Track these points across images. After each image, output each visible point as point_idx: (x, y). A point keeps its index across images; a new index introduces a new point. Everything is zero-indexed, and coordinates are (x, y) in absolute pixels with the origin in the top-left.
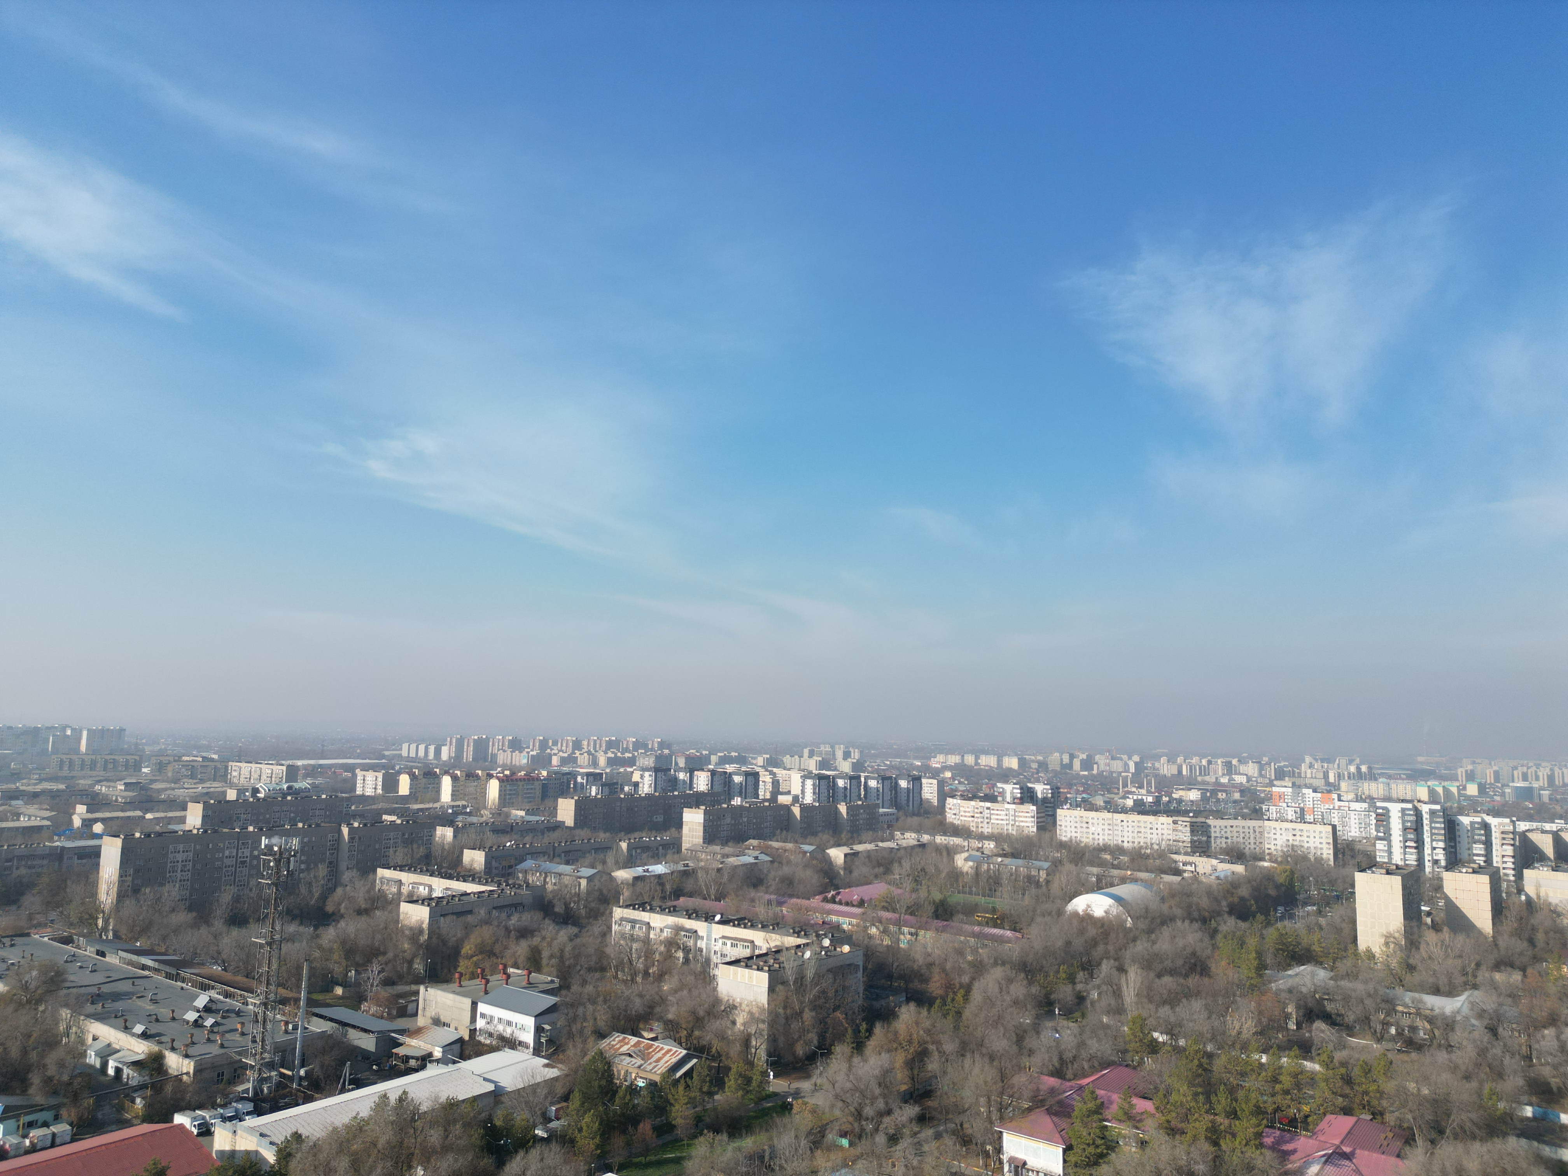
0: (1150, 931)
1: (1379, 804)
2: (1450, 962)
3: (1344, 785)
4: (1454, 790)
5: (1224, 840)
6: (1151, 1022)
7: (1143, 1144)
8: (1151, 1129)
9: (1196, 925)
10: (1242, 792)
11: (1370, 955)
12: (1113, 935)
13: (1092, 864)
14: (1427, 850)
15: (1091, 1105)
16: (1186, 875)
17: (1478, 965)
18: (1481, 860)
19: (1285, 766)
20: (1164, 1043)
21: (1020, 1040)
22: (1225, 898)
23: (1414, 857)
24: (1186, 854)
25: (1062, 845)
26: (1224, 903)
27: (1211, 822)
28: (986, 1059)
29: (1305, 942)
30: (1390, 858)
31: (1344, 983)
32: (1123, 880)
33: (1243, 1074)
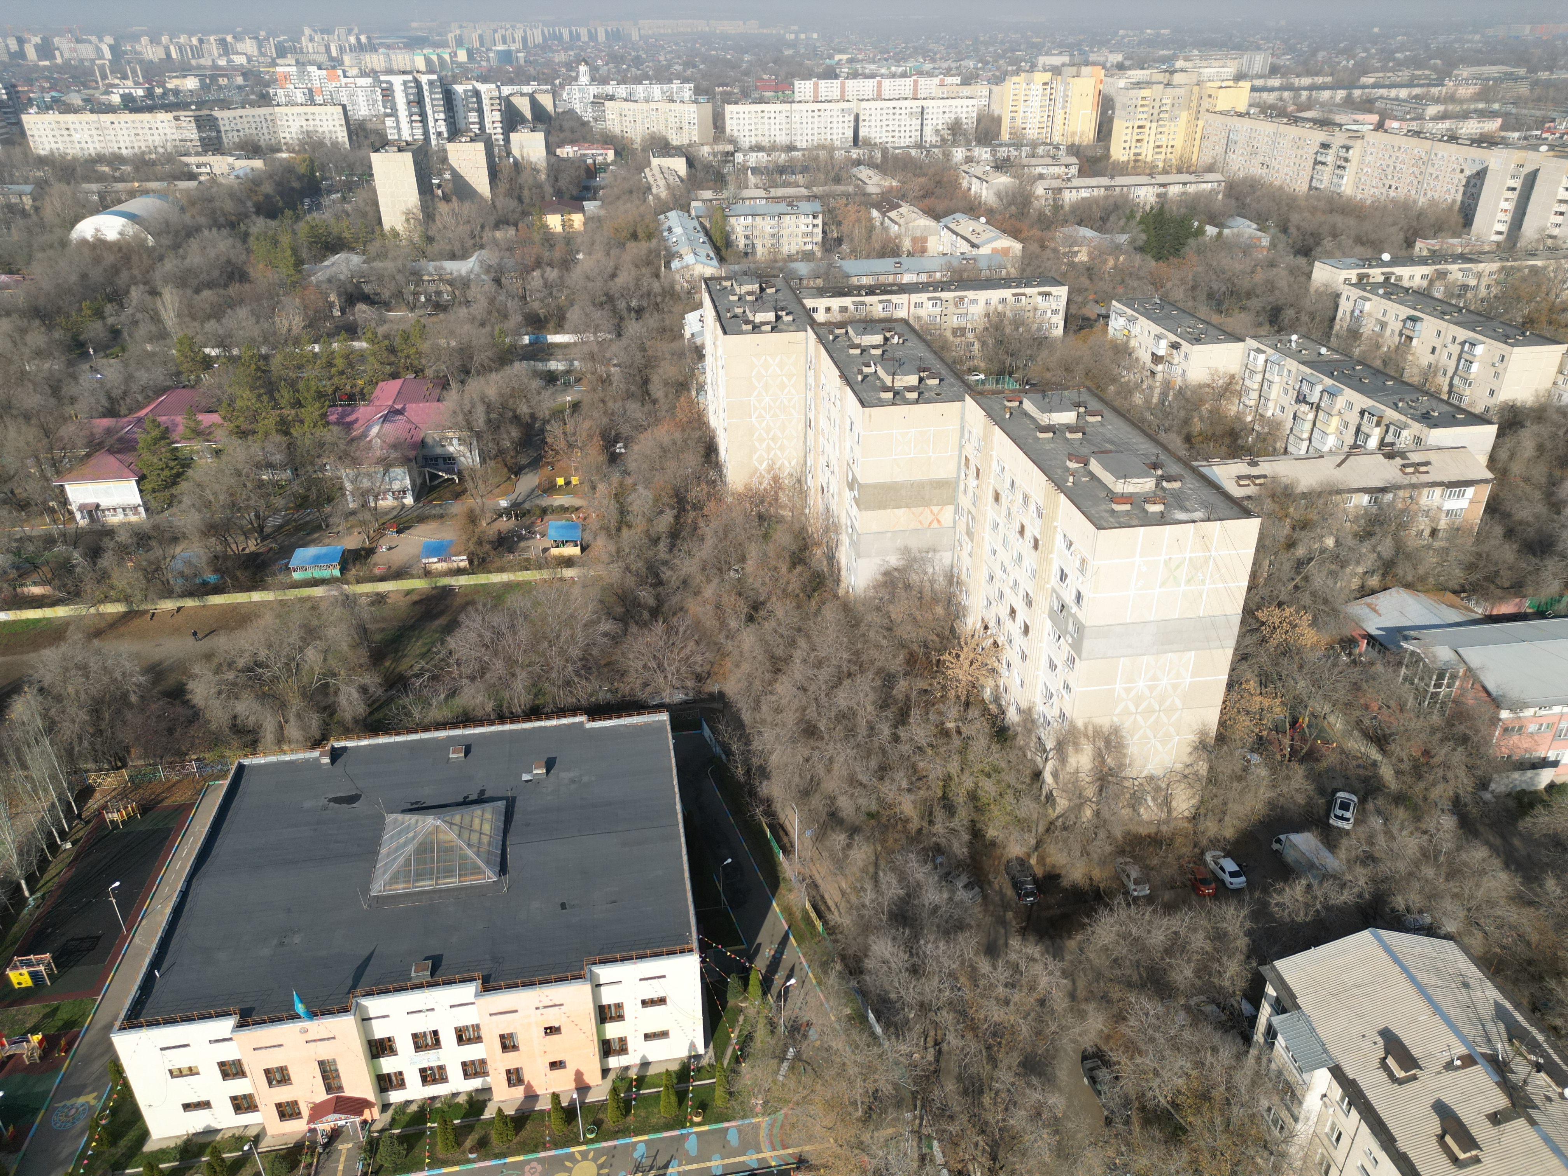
0: (176, 246)
1: (383, 78)
2: (461, 228)
3: (347, 59)
4: (447, 57)
5: (235, 134)
6: (199, 339)
7: (218, 453)
8: (222, 438)
9: (225, 232)
10: (244, 75)
11: (395, 234)
12: (135, 258)
13: (88, 179)
14: (431, 124)
15: (155, 433)
16: (202, 178)
17: (483, 227)
18: (475, 128)
19: (285, 41)
20: (218, 357)
21: (55, 390)
22: (249, 197)
23: (420, 131)
24: (197, 154)
25: (42, 161)
26: (249, 204)
27: (218, 113)
28: (21, 420)
29: (335, 231)
30: (400, 135)
31: (377, 264)
32: (132, 194)
33: (300, 367)
